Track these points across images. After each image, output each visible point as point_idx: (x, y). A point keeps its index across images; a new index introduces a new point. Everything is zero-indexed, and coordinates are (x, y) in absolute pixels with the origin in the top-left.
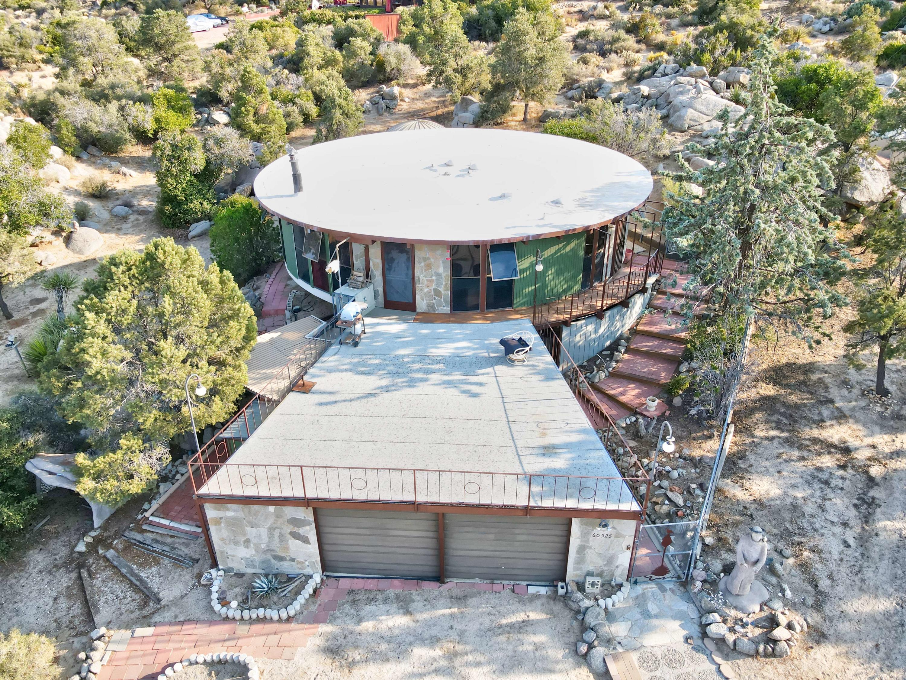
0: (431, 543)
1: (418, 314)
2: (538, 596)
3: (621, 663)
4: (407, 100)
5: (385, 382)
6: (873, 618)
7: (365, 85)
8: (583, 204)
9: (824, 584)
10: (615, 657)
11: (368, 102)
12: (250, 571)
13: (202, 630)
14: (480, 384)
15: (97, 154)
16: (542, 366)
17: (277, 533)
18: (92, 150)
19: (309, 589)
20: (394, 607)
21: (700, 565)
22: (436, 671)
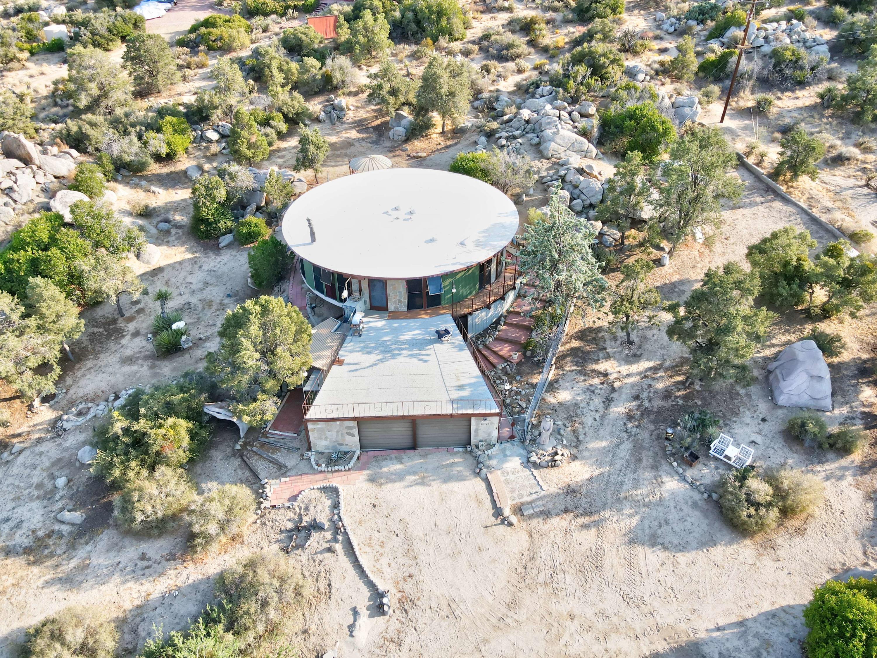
0: (410, 433)
1: (390, 312)
2: (459, 452)
3: (493, 475)
4: (352, 108)
5: (380, 357)
6: (598, 449)
7: (317, 94)
8: (479, 244)
9: (581, 437)
10: (491, 473)
11: (322, 113)
12: (327, 451)
13: (311, 477)
14: (428, 355)
15: (127, 174)
16: (458, 342)
17: (340, 433)
18: (124, 172)
19: (356, 457)
20: (395, 462)
21: (529, 433)
22: (417, 484)
